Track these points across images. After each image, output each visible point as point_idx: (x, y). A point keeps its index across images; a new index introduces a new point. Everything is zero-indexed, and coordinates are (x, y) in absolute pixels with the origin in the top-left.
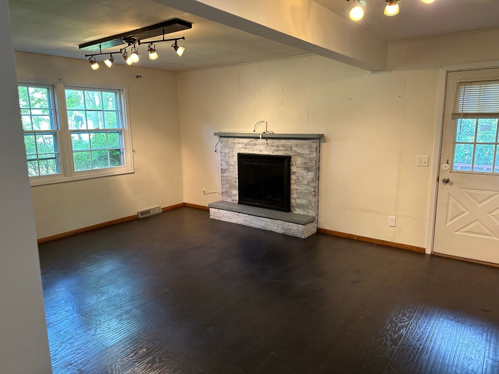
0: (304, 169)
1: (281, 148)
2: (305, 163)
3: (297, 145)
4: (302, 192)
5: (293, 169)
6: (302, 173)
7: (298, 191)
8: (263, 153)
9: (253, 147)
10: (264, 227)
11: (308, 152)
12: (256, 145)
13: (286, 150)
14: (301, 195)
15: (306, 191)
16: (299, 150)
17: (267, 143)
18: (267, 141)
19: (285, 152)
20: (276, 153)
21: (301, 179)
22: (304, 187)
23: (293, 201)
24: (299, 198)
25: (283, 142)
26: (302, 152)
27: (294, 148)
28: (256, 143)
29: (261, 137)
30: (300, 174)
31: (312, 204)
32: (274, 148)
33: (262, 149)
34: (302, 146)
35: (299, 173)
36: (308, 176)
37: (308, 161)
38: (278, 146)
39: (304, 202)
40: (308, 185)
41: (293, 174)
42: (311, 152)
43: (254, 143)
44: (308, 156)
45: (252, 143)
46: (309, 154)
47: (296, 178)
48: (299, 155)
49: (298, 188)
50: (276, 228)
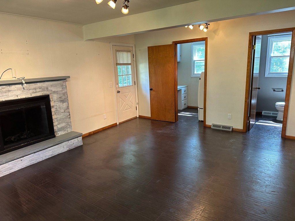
0: (60, 102)
1: (38, 90)
2: (60, 97)
3: (52, 86)
4: (61, 119)
5: (52, 104)
6: (59, 105)
7: (58, 119)
8: (19, 97)
9: (7, 94)
10: (52, 155)
11: (61, 89)
12: (9, 91)
13: (43, 90)
14: (61, 121)
15: (64, 117)
16: (54, 89)
17: (24, 88)
18: (23, 86)
19: (43, 92)
20: (34, 95)
21: (59, 109)
22: (62, 114)
23: (55, 128)
24: (59, 124)
25: (39, 85)
26: (56, 90)
27: (49, 88)
28: (10, 89)
29: (24, 82)
30: (58, 106)
31: (69, 124)
32: (31, 91)
33: (18, 93)
34: (55, 86)
35: (56, 106)
36: (63, 106)
37: (62, 95)
38: (35, 89)
39: (63, 125)
40: (64, 112)
41: (52, 108)
42: (63, 89)
43: (8, 89)
44: (61, 92)
45: (4, 90)
46: (62, 91)
47: (55, 110)
48: (54, 92)
49: (58, 116)
50: (63, 149)
